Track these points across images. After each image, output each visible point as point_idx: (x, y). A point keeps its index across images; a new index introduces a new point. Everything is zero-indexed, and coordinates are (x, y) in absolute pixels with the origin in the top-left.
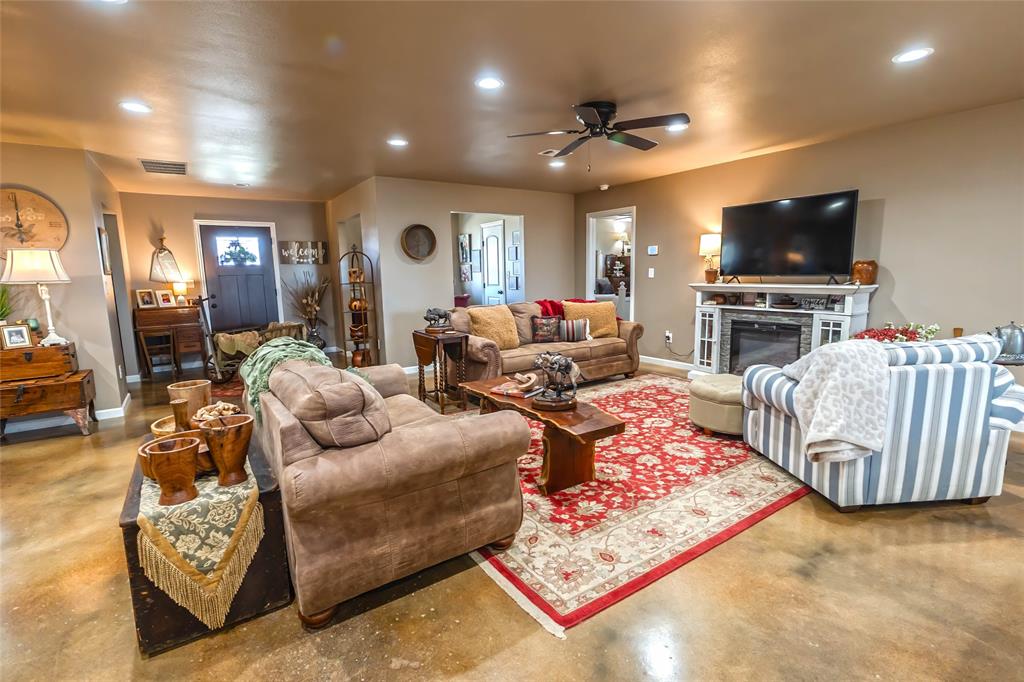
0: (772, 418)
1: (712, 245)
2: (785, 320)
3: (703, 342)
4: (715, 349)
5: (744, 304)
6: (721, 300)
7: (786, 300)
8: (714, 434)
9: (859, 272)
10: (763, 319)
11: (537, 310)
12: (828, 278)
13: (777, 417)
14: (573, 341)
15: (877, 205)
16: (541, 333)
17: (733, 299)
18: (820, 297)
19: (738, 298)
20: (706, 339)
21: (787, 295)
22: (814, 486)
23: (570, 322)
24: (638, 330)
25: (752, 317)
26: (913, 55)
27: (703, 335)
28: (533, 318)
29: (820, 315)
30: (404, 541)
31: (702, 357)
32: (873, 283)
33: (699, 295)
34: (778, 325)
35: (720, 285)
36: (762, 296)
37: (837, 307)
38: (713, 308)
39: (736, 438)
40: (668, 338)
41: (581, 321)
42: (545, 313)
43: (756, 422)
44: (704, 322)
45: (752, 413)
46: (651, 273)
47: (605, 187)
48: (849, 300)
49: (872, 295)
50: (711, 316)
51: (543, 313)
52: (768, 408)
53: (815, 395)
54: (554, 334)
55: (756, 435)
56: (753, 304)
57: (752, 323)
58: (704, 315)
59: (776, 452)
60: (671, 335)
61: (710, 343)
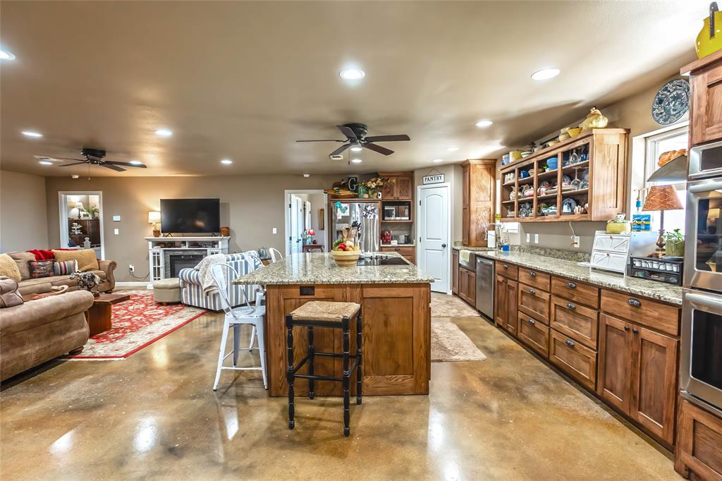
0: (192, 289)
1: (156, 216)
2: (196, 253)
3: (155, 268)
4: (162, 271)
5: (175, 247)
6: (163, 246)
7: (195, 244)
8: (168, 304)
9: (223, 231)
10: (186, 253)
11: (32, 257)
12: (211, 234)
13: (194, 287)
14: (65, 274)
15: (227, 205)
16: (38, 271)
17: (170, 245)
18: (210, 242)
19: (172, 244)
20: (157, 266)
21: (195, 242)
22: (209, 308)
23: (62, 263)
24: (113, 265)
25: (181, 253)
26: (227, 162)
27: (154, 264)
28: (30, 262)
29: (209, 250)
30: (37, 348)
31: (155, 276)
32: (228, 236)
33: (150, 243)
34: (193, 256)
35: (162, 238)
36: (184, 243)
37: (216, 246)
38: (160, 250)
39: (179, 303)
40: (131, 269)
41: (71, 262)
42: (39, 259)
43: (186, 292)
44: (154, 257)
45: (184, 289)
46: (116, 232)
47: (77, 177)
48: (220, 243)
49: (229, 240)
50: (158, 254)
51: (36, 258)
52: (190, 285)
53: (205, 273)
54: (50, 271)
55: (187, 298)
56: (180, 247)
57: (181, 256)
58: (154, 254)
59: (195, 303)
60: (133, 268)
61: (159, 268)
